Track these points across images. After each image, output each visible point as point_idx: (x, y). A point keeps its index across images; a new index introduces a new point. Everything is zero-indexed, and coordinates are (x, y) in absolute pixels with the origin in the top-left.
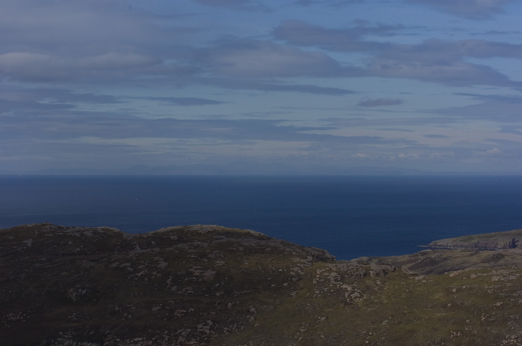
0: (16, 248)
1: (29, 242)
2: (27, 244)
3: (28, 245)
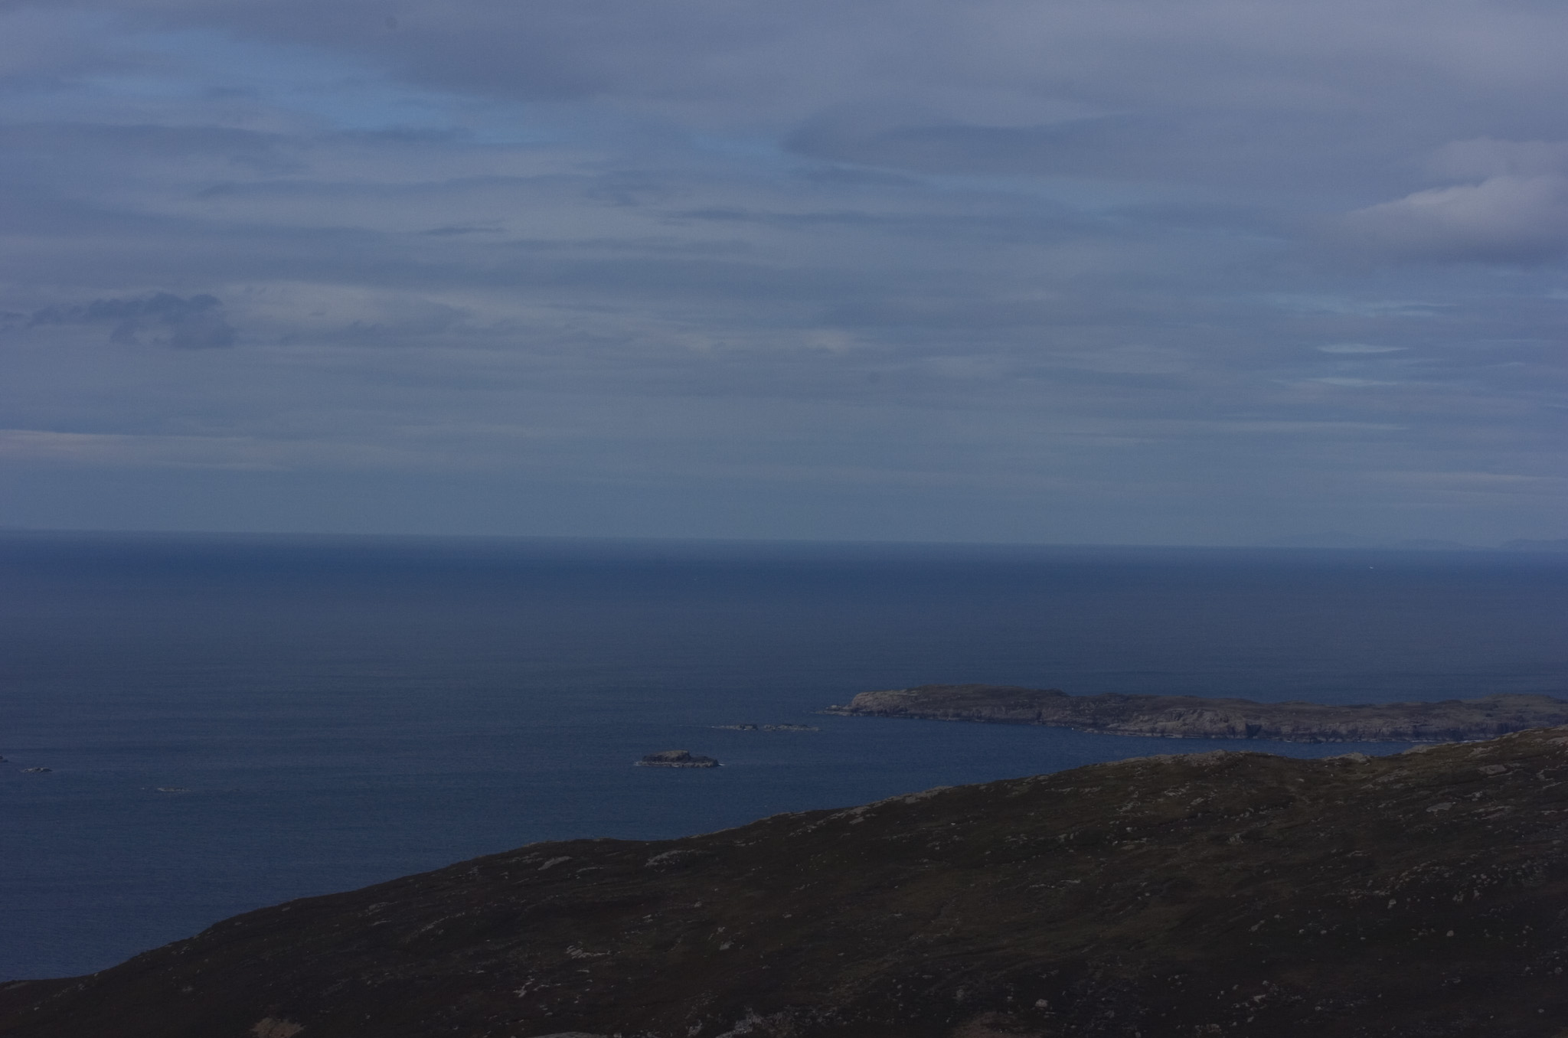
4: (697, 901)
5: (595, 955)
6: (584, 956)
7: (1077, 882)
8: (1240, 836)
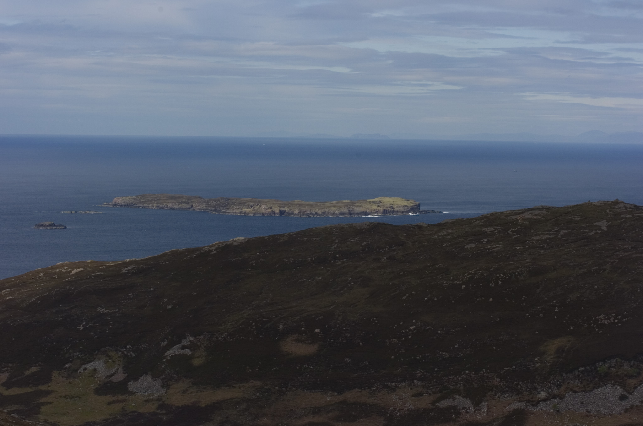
0: (588, 232)
1: (603, 225)
2: (601, 226)
3: (602, 228)
4: (151, 288)
5: (111, 311)
6: (107, 312)
7: (320, 278)
8: (387, 258)
